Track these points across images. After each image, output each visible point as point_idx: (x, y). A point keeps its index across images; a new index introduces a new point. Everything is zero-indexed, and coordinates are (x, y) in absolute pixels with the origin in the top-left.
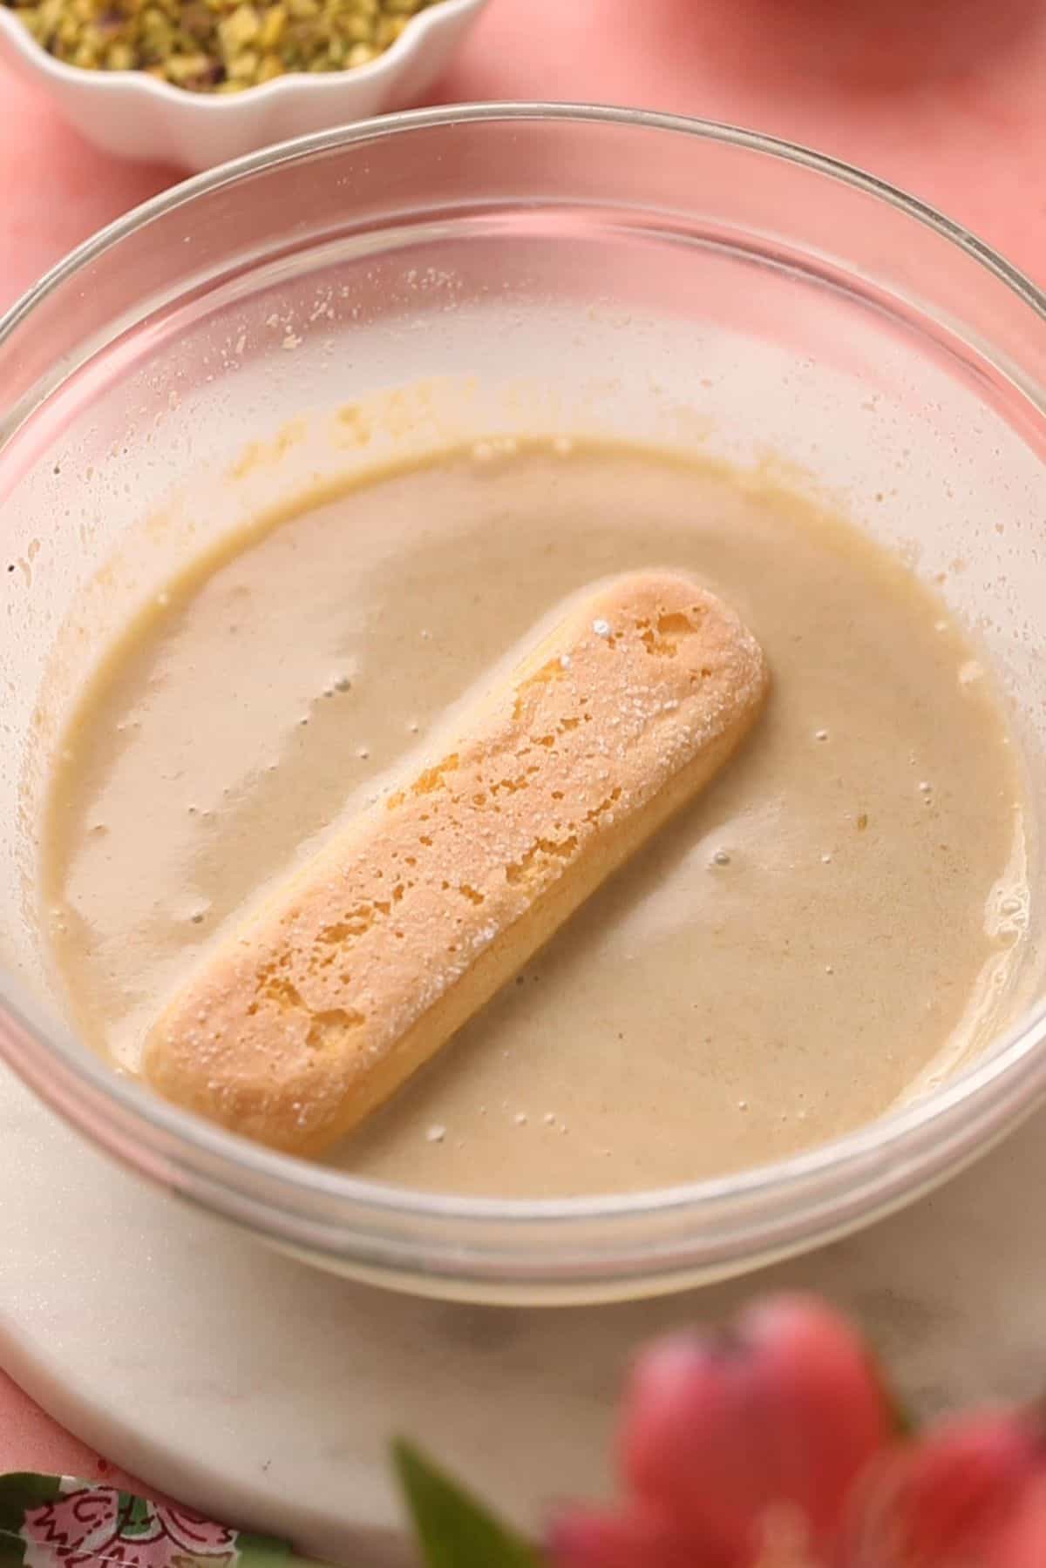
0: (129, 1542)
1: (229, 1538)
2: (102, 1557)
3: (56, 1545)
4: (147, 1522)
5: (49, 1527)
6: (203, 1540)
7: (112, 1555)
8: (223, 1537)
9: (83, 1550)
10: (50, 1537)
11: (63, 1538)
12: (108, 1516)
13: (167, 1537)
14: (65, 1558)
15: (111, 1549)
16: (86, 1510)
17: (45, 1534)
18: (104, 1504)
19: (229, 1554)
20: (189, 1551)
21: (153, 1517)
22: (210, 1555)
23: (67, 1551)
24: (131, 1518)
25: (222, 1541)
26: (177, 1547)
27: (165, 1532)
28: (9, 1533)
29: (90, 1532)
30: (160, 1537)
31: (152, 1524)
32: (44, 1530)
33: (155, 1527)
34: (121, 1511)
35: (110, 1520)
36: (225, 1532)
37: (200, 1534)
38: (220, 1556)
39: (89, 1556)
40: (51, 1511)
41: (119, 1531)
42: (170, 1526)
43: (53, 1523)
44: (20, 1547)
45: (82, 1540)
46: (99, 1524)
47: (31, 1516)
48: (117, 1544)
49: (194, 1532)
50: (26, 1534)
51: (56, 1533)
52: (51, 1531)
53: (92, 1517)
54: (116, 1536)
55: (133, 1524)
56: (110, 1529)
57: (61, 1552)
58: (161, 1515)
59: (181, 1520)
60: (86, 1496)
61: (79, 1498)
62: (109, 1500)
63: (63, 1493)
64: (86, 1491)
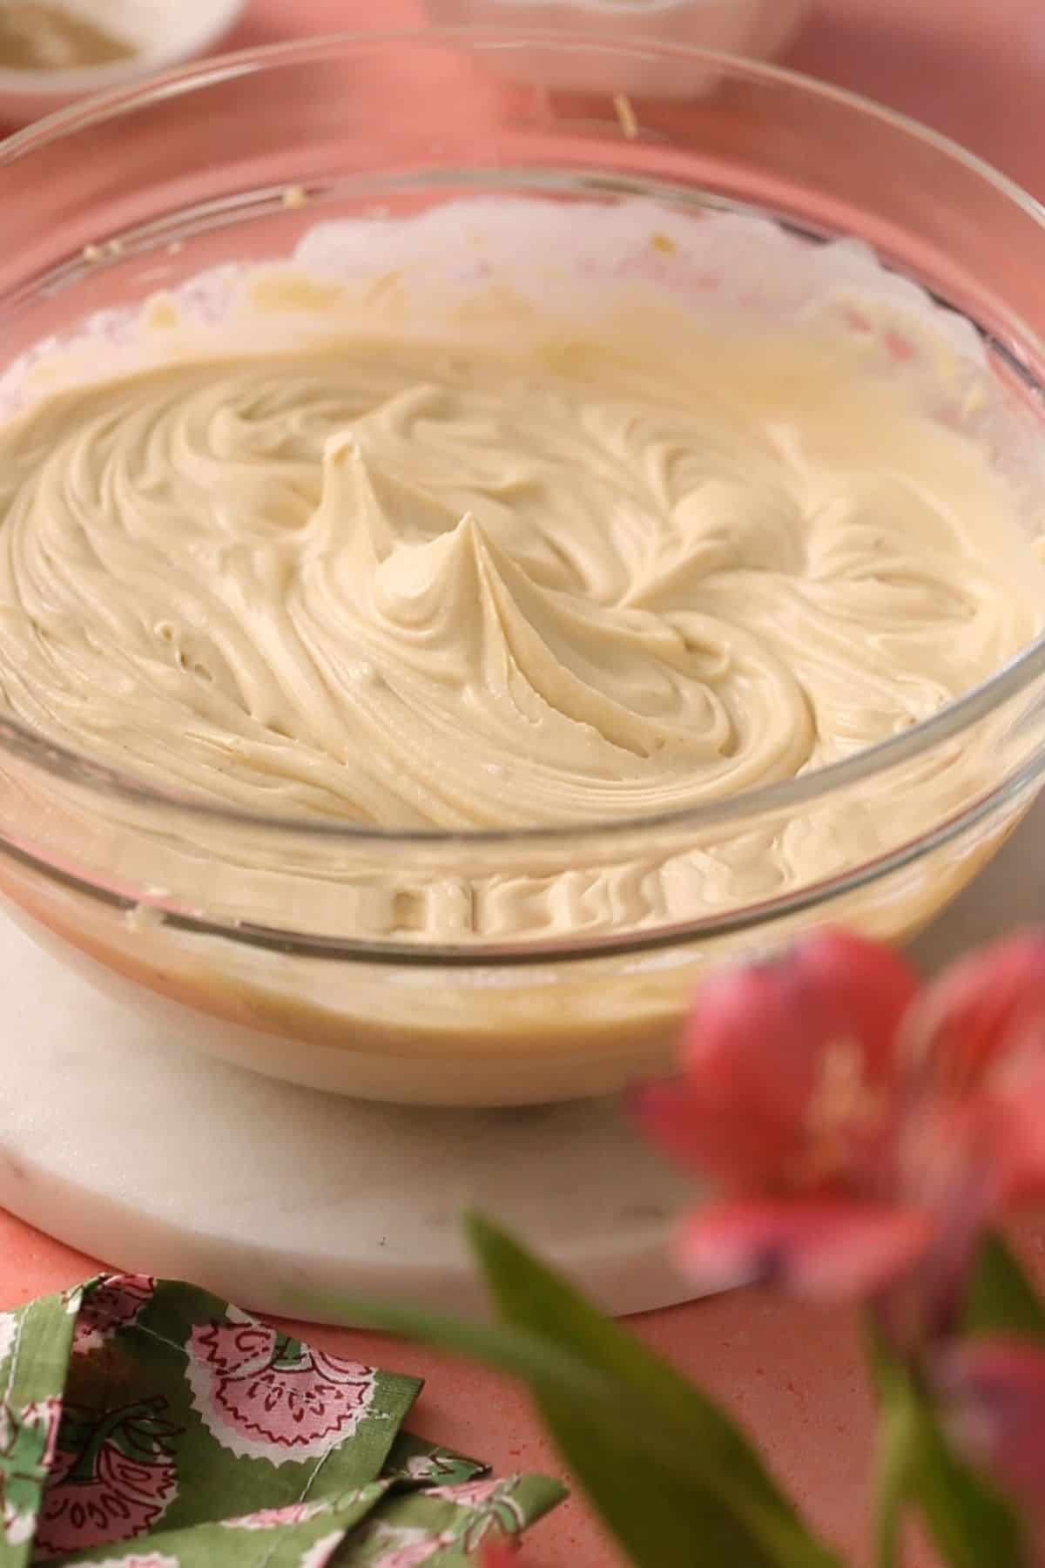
0: (281, 1371)
1: (369, 1372)
2: (254, 1380)
3: (216, 1366)
4: (299, 1358)
5: (211, 1348)
6: (346, 1372)
7: (263, 1379)
8: (364, 1370)
9: (239, 1373)
10: (211, 1358)
11: (223, 1362)
12: (265, 1349)
13: (315, 1372)
14: (222, 1377)
15: (264, 1375)
16: (246, 1342)
17: (207, 1354)
18: (263, 1338)
19: (367, 1384)
20: (333, 1382)
21: (305, 1355)
22: (350, 1383)
23: (226, 1372)
24: (286, 1354)
25: (362, 1374)
26: (323, 1379)
27: (314, 1367)
28: (176, 1346)
29: (247, 1360)
30: (309, 1370)
31: (303, 1360)
32: (208, 1349)
33: (305, 1363)
34: (277, 1347)
35: (266, 1353)
36: (367, 1368)
37: (345, 1369)
38: (359, 1384)
39: (243, 1379)
40: (216, 1332)
41: (273, 1362)
42: (320, 1364)
43: (216, 1345)
44: (183, 1361)
45: (239, 1366)
46: (255, 1355)
47: (198, 1331)
48: (270, 1372)
49: (340, 1367)
50: (190, 1348)
51: (217, 1356)
52: (213, 1352)
53: (252, 1348)
54: (270, 1366)
55: (286, 1358)
56: (265, 1360)
57: (219, 1372)
58: (313, 1355)
59: (330, 1359)
60: (249, 1329)
61: (242, 1330)
62: (268, 1337)
63: (227, 1319)
64: (249, 1325)
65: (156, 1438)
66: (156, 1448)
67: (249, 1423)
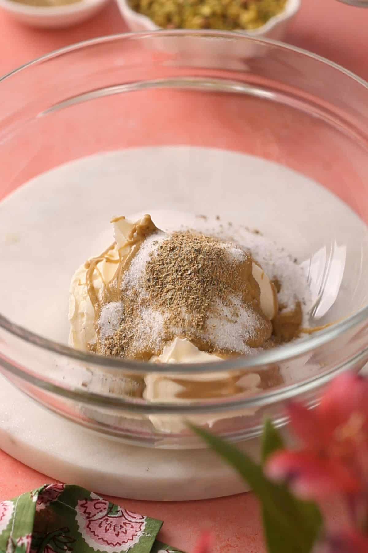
0: (111, 517)
1: (143, 518)
2: (101, 521)
3: (87, 515)
4: (117, 512)
5: (85, 509)
6: (135, 518)
7: (104, 520)
8: (141, 517)
9: (95, 518)
10: (85, 512)
11: (89, 513)
12: (105, 509)
13: (123, 517)
14: (88, 519)
15: (104, 519)
16: (98, 506)
17: (84, 510)
18: (104, 504)
19: (142, 523)
20: (130, 521)
21: (119, 511)
22: (136, 522)
23: (90, 518)
24: (112, 510)
25: (141, 519)
26: (126, 520)
27: (123, 515)
28: (72, 508)
29: (98, 513)
30: (120, 517)
31: (119, 513)
32: (83, 509)
33: (120, 514)
34: (109, 508)
35: (105, 510)
36: (142, 516)
37: (134, 516)
38: (140, 523)
39: (97, 520)
40: (86, 503)
41: (108, 514)
42: (125, 514)
43: (87, 507)
44: (75, 513)
45: (95, 515)
46: (101, 511)
47: (80, 503)
48: (106, 517)
49: (132, 516)
50: (78, 509)
51: (87, 511)
52: (86, 510)
53: (100, 508)
54: (106, 515)
55: (112, 512)
56: (105, 513)
57: (88, 518)
58: (122, 511)
59: (128, 512)
60: (99, 501)
61: (96, 501)
62: (105, 504)
63: (91, 498)
64: (99, 499)
65: (65, 544)
66: (65, 548)
67: (99, 537)
